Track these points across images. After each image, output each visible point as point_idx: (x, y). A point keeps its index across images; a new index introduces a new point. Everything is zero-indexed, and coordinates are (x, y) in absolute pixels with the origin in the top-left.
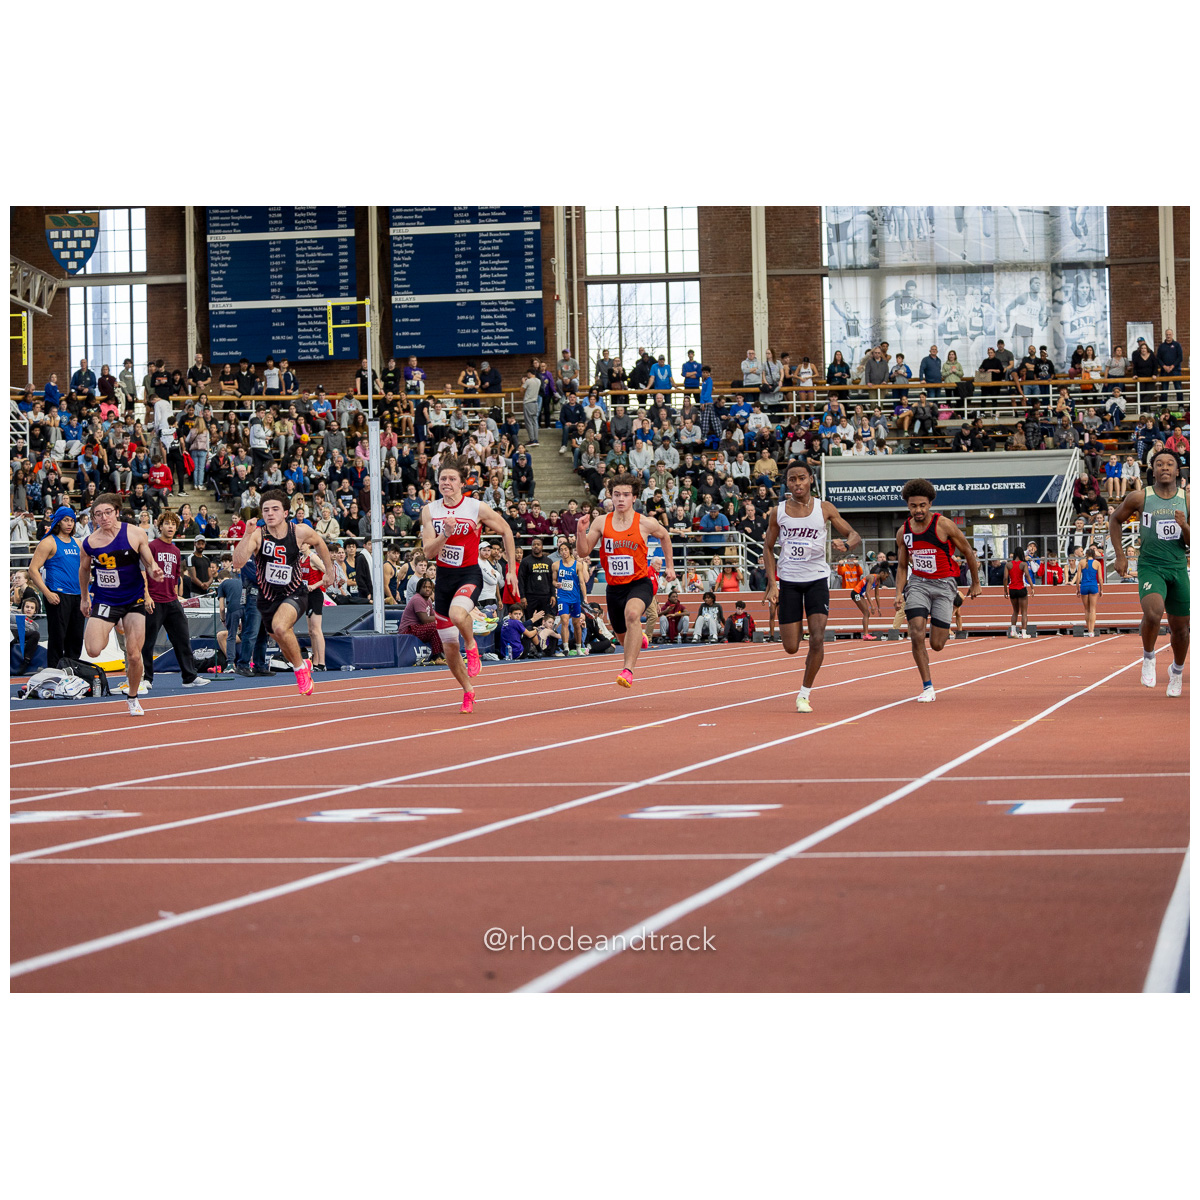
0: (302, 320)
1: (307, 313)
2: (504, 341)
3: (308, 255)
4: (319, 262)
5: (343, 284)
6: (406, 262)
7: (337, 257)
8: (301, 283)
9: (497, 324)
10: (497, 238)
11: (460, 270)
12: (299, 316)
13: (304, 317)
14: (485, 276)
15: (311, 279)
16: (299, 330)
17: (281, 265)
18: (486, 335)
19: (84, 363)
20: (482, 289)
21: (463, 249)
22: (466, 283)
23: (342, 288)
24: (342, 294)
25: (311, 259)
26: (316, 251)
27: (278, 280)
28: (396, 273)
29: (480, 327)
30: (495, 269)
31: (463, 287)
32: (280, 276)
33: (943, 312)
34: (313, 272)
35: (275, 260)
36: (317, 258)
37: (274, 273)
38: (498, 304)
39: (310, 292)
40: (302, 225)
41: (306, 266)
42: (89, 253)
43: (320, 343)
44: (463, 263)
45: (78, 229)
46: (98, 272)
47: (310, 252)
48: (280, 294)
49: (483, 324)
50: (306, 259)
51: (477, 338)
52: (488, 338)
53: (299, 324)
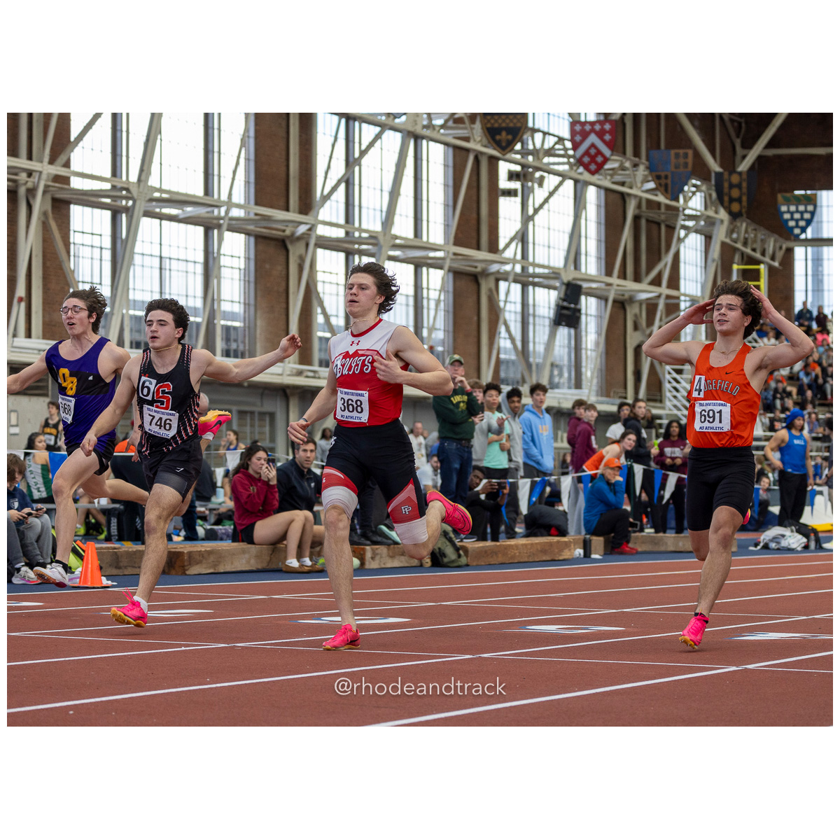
19: (805, 303)
42: (809, 222)
45: (802, 204)
46: (816, 236)
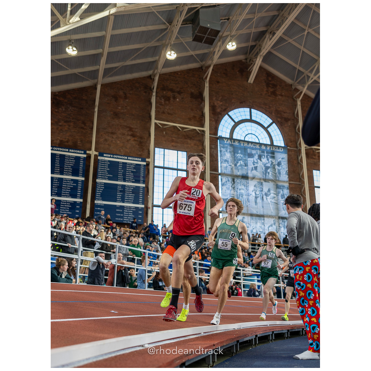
0: (62, 204)
1: (64, 202)
2: (131, 219)
3: (67, 184)
4: (71, 186)
5: (79, 195)
6: (101, 191)
7: (77, 186)
8: (64, 192)
9: (129, 213)
10: (131, 187)
11: (119, 195)
12: (61, 203)
13: (63, 203)
14: (126, 198)
15: (67, 192)
16: (61, 207)
17: (57, 186)
18: (125, 216)
20: (125, 202)
21: (120, 189)
22: (120, 200)
23: (78, 196)
24: (78, 198)
25: (68, 185)
26: (70, 183)
27: (55, 190)
28: (97, 193)
29: (124, 214)
30: (130, 197)
31: (119, 201)
32: (56, 189)
33: (252, 226)
34: (68, 189)
35: (55, 183)
36: (70, 185)
37: (54, 188)
38: (130, 207)
39: (66, 196)
40: (66, 174)
41: (66, 187)
43: (68, 213)
44: (120, 193)
47: (68, 183)
48: (55, 195)
49: (125, 213)
50: (66, 185)
51: (122, 217)
52: (126, 218)
53: (61, 205)
